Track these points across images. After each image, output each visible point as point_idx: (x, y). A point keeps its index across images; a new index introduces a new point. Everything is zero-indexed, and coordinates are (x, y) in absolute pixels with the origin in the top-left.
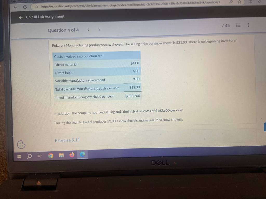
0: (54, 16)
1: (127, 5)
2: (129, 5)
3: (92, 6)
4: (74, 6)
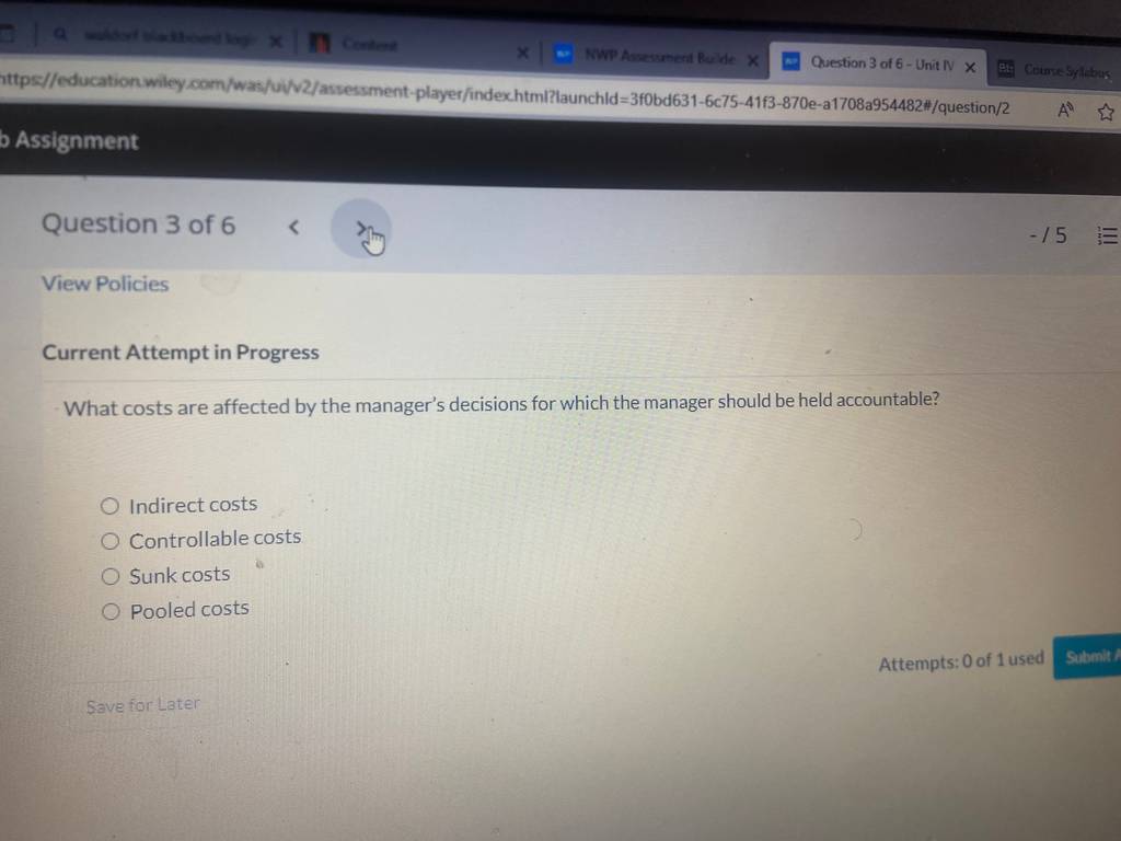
0: (73, 138)
1: (516, 94)
2: (527, 97)
3: (310, 89)
4: (200, 86)
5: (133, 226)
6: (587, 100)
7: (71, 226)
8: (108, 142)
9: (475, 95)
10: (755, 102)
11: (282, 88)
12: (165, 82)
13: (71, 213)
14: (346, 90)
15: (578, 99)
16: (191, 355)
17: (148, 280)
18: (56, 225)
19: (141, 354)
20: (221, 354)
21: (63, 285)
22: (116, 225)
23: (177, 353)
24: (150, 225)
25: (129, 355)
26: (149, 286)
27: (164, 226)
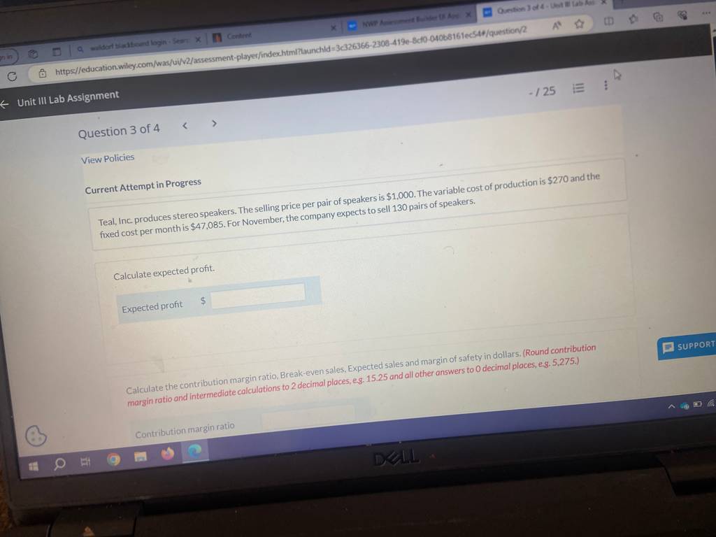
0: (91, 96)
1: (282, 52)
2: (287, 53)
3: (190, 62)
4: (142, 66)
5: (117, 132)
6: (316, 51)
7: (91, 135)
8: (106, 96)
9: (263, 55)
10: (397, 42)
11: (178, 63)
12: (127, 66)
13: (90, 129)
14: (206, 60)
15: (311, 51)
16: (148, 187)
17: (125, 156)
18: (84, 135)
19: (126, 188)
20: (160, 185)
21: (90, 161)
22: (109, 132)
23: (141, 186)
24: (123, 131)
25: (121, 189)
26: (126, 158)
27: (129, 131)
